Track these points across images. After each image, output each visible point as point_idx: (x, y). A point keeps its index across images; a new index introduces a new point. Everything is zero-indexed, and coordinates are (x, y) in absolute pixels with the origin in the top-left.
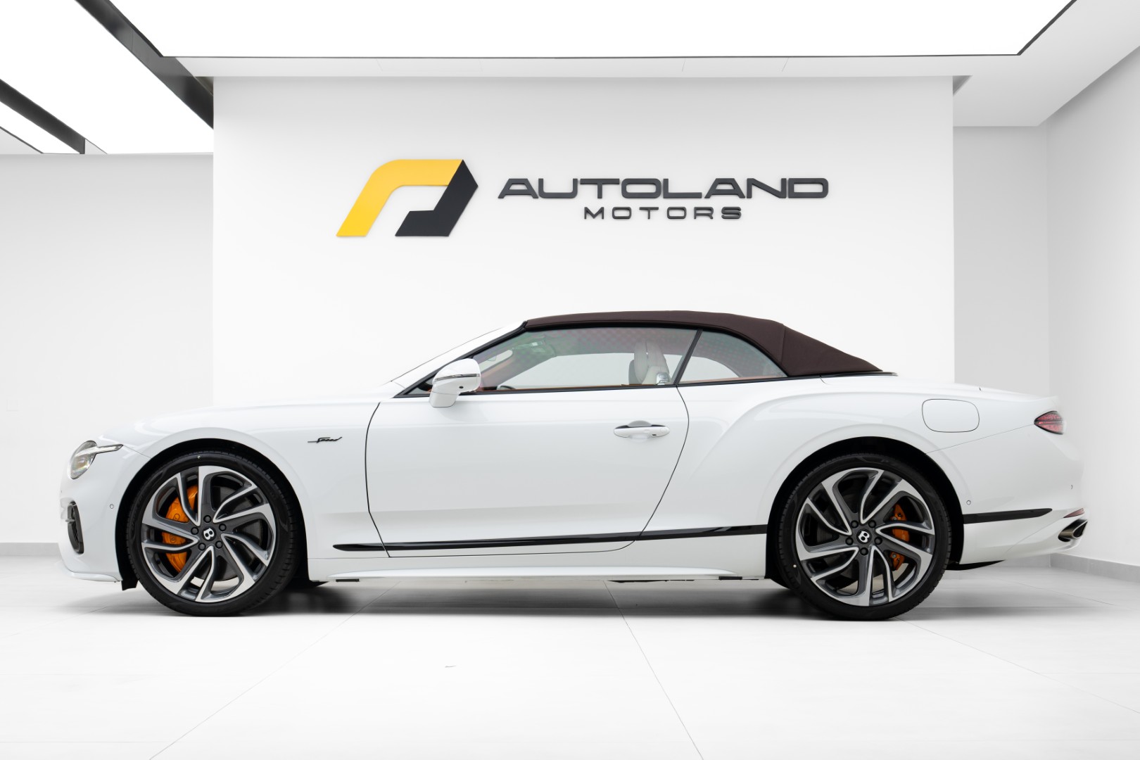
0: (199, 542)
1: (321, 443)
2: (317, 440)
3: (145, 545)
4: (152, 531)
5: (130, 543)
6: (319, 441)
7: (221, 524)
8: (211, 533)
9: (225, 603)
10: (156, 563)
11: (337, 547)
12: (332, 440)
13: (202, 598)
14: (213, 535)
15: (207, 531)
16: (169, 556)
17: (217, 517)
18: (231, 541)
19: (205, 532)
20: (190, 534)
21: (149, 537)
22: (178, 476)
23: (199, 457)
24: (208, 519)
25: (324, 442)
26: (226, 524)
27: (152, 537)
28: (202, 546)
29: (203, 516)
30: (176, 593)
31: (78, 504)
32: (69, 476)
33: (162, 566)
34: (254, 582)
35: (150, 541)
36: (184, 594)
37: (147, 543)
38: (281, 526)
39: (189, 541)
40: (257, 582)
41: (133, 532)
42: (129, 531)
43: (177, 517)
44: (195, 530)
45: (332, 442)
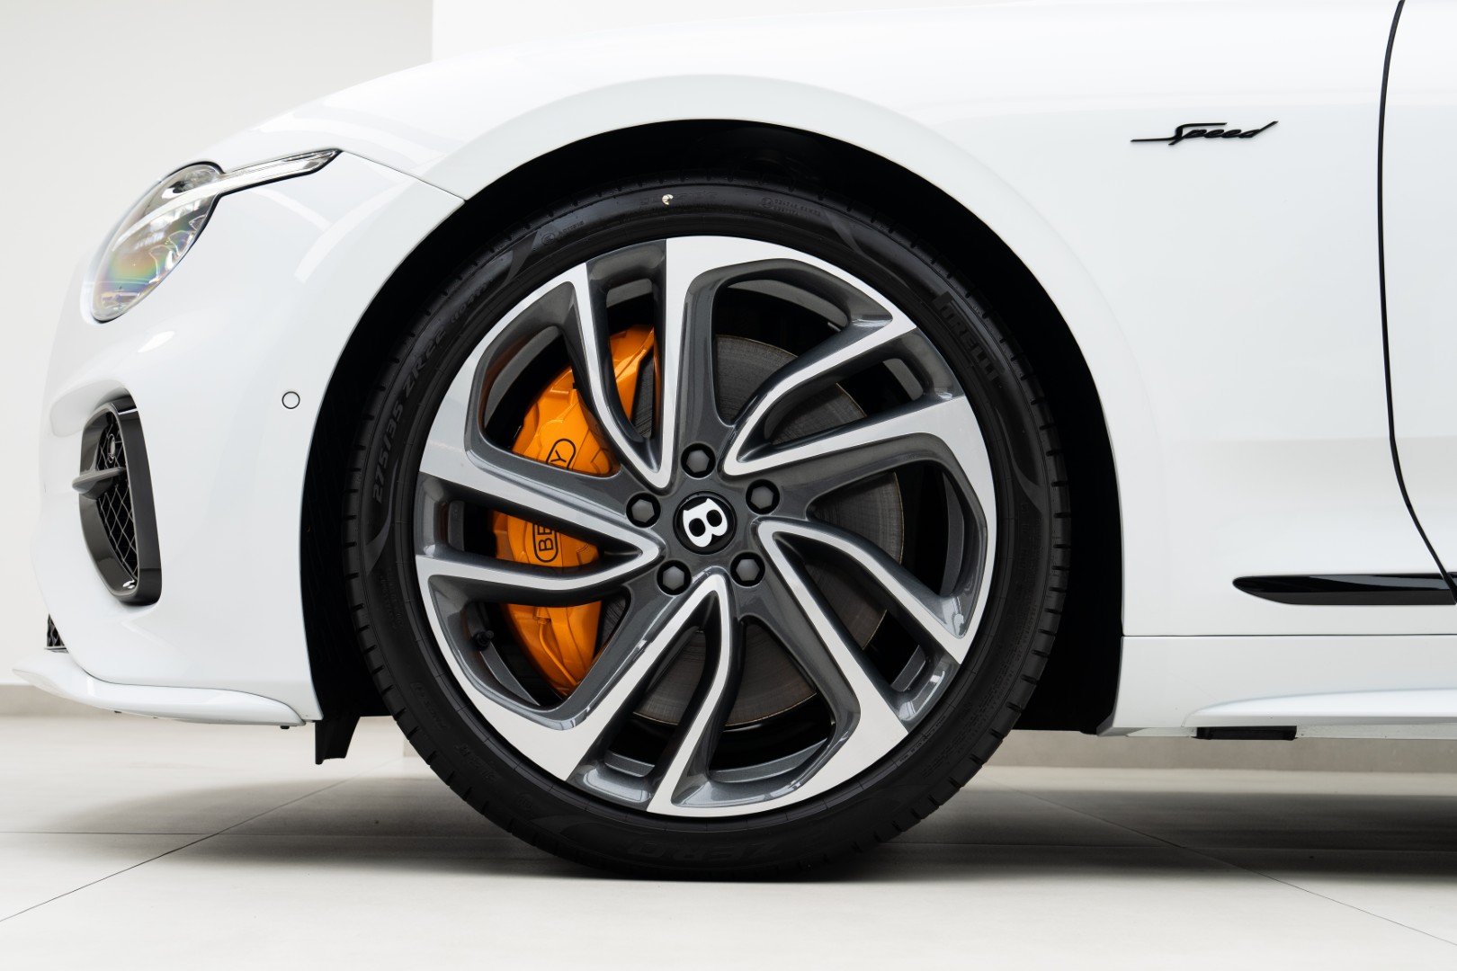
0: (660, 558)
1: (1185, 144)
2: (1172, 134)
3: (430, 565)
4: (456, 512)
5: (361, 559)
6: (1178, 137)
7: (758, 481)
8: (714, 519)
9: (780, 819)
10: (473, 648)
11: (1245, 584)
12: (1234, 134)
13: (677, 798)
14: (721, 529)
15: (700, 512)
16: (521, 616)
17: (741, 452)
18: (799, 552)
19: (688, 516)
20: (624, 519)
21: (441, 536)
22: (578, 277)
23: (666, 198)
24: (698, 458)
25: (1201, 141)
26: (777, 481)
27: (456, 533)
28: (674, 575)
29: (682, 449)
30: (563, 775)
31: (141, 408)
32: (86, 310)
33: (493, 660)
34: (903, 733)
35: (449, 551)
36: (595, 780)
37: (439, 556)
38: (1019, 492)
39: (620, 551)
40: (915, 729)
41: (378, 512)
42: (358, 505)
43: (565, 451)
44: (643, 508)
45: (1235, 143)
